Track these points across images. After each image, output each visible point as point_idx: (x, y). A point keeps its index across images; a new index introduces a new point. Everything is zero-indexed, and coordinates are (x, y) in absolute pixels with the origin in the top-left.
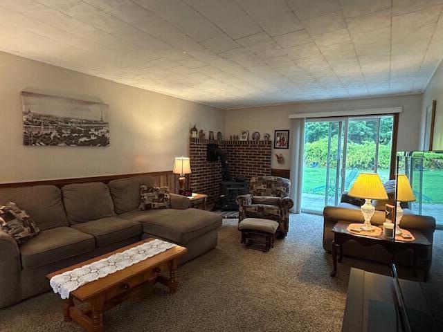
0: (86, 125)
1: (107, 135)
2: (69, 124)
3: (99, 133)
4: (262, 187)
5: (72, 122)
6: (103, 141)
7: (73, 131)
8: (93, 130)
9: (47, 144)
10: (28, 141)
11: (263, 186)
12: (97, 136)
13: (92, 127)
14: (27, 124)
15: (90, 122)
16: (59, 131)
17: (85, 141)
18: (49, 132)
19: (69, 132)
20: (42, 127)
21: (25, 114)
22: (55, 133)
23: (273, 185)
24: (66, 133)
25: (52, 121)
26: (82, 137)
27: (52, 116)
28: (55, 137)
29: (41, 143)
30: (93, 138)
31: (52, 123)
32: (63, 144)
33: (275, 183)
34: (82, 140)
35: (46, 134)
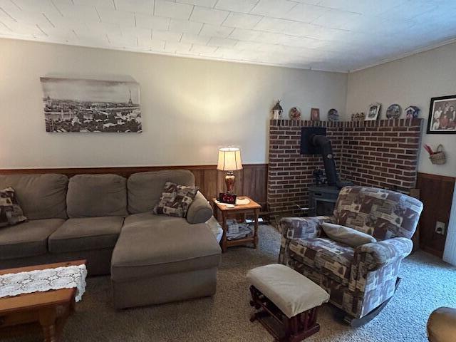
0: (111, 109)
1: (138, 120)
2: (91, 109)
3: (128, 118)
4: (352, 207)
5: (94, 107)
6: (134, 127)
7: (95, 117)
8: (119, 115)
9: (68, 131)
10: (51, 127)
11: (354, 205)
12: (125, 121)
13: (118, 111)
14: (49, 109)
15: (116, 105)
16: (80, 116)
17: (110, 127)
18: (69, 118)
19: (91, 118)
20: (62, 113)
21: (45, 100)
22: (76, 119)
23: (374, 207)
24: (88, 119)
25: (71, 106)
26: (107, 122)
27: (72, 101)
28: (76, 123)
29: (63, 130)
30: (120, 123)
31: (72, 108)
32: (85, 131)
33: (380, 202)
34: (107, 125)
35: (67, 121)
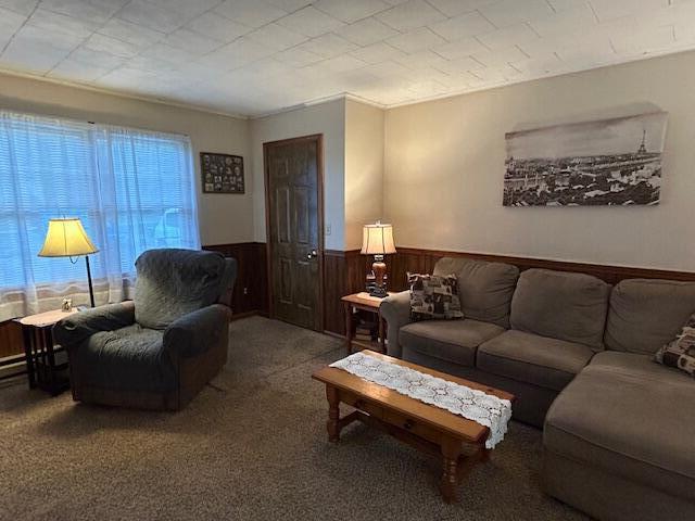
0: (602, 166)
1: (654, 182)
2: (568, 169)
3: (633, 179)
5: (574, 165)
6: (644, 195)
7: (574, 181)
8: (616, 175)
9: (531, 204)
10: (510, 200)
12: (625, 185)
13: (615, 169)
14: (510, 175)
15: (613, 159)
16: (551, 183)
17: (596, 196)
18: (534, 186)
19: (566, 183)
20: (526, 179)
21: (507, 163)
22: (543, 187)
24: (561, 185)
25: (539, 167)
26: (592, 189)
27: (542, 160)
28: (543, 193)
29: (523, 202)
30: (615, 189)
31: (540, 170)
32: (554, 203)
34: (592, 194)
35: (531, 190)
